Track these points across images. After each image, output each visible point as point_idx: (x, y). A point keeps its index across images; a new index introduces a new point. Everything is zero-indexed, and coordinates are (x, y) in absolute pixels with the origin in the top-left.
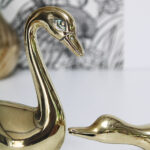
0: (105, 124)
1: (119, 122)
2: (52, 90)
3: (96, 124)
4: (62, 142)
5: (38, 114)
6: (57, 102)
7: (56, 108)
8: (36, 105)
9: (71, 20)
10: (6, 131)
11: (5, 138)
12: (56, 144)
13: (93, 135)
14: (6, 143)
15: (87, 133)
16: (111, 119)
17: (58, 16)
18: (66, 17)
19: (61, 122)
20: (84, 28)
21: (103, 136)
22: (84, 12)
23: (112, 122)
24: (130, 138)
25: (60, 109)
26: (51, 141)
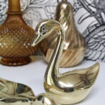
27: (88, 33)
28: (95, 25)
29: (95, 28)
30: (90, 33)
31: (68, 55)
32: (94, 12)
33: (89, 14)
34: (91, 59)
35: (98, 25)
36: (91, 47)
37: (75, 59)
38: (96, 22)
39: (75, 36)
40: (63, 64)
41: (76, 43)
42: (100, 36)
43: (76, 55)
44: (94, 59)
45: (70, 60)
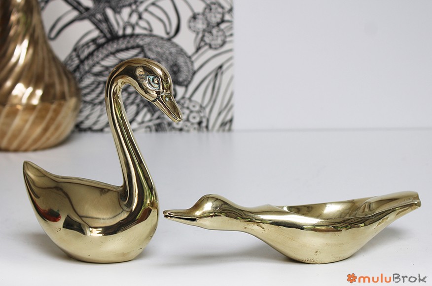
0: (208, 207)
1: (225, 203)
2: (141, 162)
3: (197, 206)
4: (154, 229)
5: (124, 194)
6: (147, 179)
7: (147, 186)
8: (121, 183)
9: (165, 75)
10: (80, 217)
11: (80, 224)
12: (148, 231)
13: (194, 220)
14: (82, 231)
15: (188, 216)
16: (216, 199)
17: (149, 71)
18: (159, 72)
19: (153, 204)
20: (175, 70)
21: (207, 222)
22: (176, 46)
23: (218, 203)
24: (239, 224)
25: (151, 188)
26: (139, 230)
27: (76, 62)
28: (94, 41)
29: (92, 47)
30: (82, 62)
31: (40, 117)
32: (87, 9)
33: (75, 14)
34: (90, 129)
35: (102, 41)
36: (88, 98)
37: (57, 129)
38: (96, 33)
39: (54, 70)
40: (29, 141)
41: (58, 88)
42: (107, 68)
43: (60, 118)
44: (96, 127)
45: (46, 130)
